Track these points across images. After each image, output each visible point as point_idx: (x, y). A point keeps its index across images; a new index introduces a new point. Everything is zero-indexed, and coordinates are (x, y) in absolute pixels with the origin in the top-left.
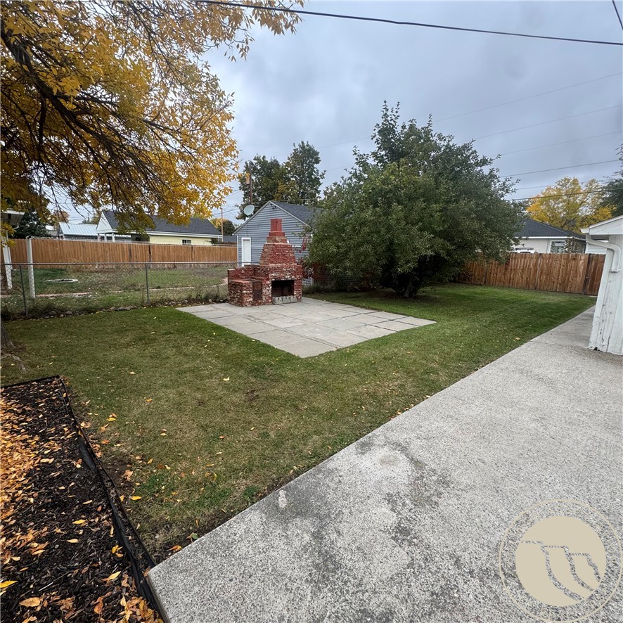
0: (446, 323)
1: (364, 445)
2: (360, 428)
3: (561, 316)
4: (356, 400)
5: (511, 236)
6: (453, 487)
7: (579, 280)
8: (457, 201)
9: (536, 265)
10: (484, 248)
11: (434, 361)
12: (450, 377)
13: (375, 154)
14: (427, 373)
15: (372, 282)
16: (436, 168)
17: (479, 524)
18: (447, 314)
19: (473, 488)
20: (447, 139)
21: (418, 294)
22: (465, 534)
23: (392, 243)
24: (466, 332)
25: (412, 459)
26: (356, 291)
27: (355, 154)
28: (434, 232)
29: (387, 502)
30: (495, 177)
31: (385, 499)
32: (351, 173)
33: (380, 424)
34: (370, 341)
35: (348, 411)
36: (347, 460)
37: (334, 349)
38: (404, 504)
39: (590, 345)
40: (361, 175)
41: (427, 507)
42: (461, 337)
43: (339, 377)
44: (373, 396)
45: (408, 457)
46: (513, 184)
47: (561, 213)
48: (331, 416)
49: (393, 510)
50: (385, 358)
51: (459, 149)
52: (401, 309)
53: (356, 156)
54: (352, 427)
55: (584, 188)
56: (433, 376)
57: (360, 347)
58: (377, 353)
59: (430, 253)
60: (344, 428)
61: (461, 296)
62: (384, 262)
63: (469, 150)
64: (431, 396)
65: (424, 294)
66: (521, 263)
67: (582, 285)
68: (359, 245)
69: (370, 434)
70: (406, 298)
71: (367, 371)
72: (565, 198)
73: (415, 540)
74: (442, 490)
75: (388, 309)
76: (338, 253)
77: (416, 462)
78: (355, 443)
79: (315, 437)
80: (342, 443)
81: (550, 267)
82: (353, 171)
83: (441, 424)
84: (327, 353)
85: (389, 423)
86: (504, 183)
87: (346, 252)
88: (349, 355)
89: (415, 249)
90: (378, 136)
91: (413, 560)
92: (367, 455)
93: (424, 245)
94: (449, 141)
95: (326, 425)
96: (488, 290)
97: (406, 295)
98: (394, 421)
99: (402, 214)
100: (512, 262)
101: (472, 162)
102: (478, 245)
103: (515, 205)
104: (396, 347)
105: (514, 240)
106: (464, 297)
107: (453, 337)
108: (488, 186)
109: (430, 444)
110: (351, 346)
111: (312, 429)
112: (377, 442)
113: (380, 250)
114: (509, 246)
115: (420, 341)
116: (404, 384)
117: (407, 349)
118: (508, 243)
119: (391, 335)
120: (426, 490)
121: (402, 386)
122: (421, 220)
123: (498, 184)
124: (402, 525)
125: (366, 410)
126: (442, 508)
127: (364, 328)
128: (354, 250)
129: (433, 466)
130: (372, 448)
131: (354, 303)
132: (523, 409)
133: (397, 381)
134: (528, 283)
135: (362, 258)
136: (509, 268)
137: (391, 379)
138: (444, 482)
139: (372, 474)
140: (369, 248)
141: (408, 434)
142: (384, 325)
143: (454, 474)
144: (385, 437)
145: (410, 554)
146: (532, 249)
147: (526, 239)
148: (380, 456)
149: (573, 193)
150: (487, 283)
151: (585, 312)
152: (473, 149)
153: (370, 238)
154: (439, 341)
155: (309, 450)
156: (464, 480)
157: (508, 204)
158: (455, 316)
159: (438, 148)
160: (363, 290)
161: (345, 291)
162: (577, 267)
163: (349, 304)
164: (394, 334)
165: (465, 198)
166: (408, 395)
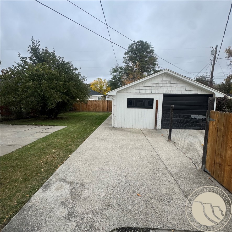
0: (71, 126)
1: (46, 186)
2: (42, 180)
3: (104, 119)
4: (38, 167)
5: (87, 95)
6: (86, 186)
7: (106, 108)
8: (68, 82)
9: (95, 104)
10: (80, 99)
11: (69, 141)
12: (76, 146)
13: (30, 58)
14: (67, 146)
15: (36, 113)
16: (59, 68)
17: (96, 195)
18: (70, 123)
19: (92, 183)
20: (62, 59)
21: (58, 117)
22: (93, 201)
23: (44, 96)
24: (78, 128)
25: (69, 182)
26: (28, 118)
27: (19, 56)
28: (61, 92)
29: (62, 206)
30: (80, 75)
31: (61, 205)
32: (18, 64)
33: (52, 174)
34: (40, 139)
35: (34, 174)
36: (39, 197)
37: (21, 147)
38: (69, 203)
39: (112, 126)
40: (24, 66)
41: (78, 198)
42: (77, 130)
43: (26, 160)
44: (46, 163)
45: (67, 183)
46: (86, 78)
47: (99, 88)
48: (25, 180)
49: (65, 208)
50: (48, 145)
51: (66, 63)
52: (52, 124)
53: (20, 57)
54: (39, 181)
55: (103, 82)
56: (70, 147)
57: (35, 143)
58: (44, 144)
59: (61, 100)
60: (34, 183)
61: (74, 116)
62: (41, 104)
63: (70, 64)
64: (71, 155)
65: (60, 116)
66: (91, 103)
67: (107, 109)
68: (27, 97)
69: (48, 180)
70: (53, 119)
71: (41, 153)
72: (99, 84)
73: (76, 215)
74: (82, 189)
75: (46, 124)
76: (15, 101)
77: (70, 183)
78: (42, 187)
79: (17, 194)
80: (34, 190)
81: (99, 104)
82: (19, 64)
83: (77, 164)
84: (17, 150)
85: (56, 172)
86: (83, 77)
87: (21, 101)
88: (30, 148)
89: (54, 99)
90: (31, 51)
91: (77, 223)
92: (49, 190)
93: (58, 98)
94: (63, 59)
95: (23, 186)
96: (82, 113)
97: (53, 117)
98: (58, 170)
99: (47, 85)
100: (88, 103)
101: (72, 68)
102: (77, 97)
103: (87, 85)
104: (52, 139)
105: (88, 96)
106: (75, 116)
107: (74, 131)
108: (78, 78)
109: (74, 174)
110: (30, 144)
111: (14, 191)
112: (52, 183)
113: (38, 99)
114: (87, 98)
115: (62, 135)
116: (59, 153)
117: (58, 139)
118: (87, 97)
119: (49, 135)
120: (76, 192)
121: (58, 155)
122: (56, 87)
123: (81, 77)
124: (70, 212)
125: (44, 170)
126: (83, 196)
127: (35, 134)
128: (25, 100)
129: (77, 182)
130: (50, 186)
131: (28, 124)
132: (100, 150)
133: (56, 153)
134: (93, 110)
135: (30, 103)
136: (88, 105)
137: (53, 153)
138: (82, 186)
139: (52, 198)
140: (33, 99)
141: (65, 173)
142: (45, 131)
143: (85, 181)
144: (56, 178)
145: (75, 221)
146: (93, 99)
147: (92, 96)
148: (55, 188)
149: (101, 83)
150: (82, 111)
151: (109, 117)
152: (72, 64)
153: (33, 94)
154: (69, 133)
155: (15, 202)
156: (89, 181)
157: (85, 84)
158: (73, 123)
159: (58, 61)
160: (32, 117)
161: (22, 118)
162: (105, 104)
163: (25, 124)
164: (51, 134)
165: (71, 81)
166: (61, 157)
